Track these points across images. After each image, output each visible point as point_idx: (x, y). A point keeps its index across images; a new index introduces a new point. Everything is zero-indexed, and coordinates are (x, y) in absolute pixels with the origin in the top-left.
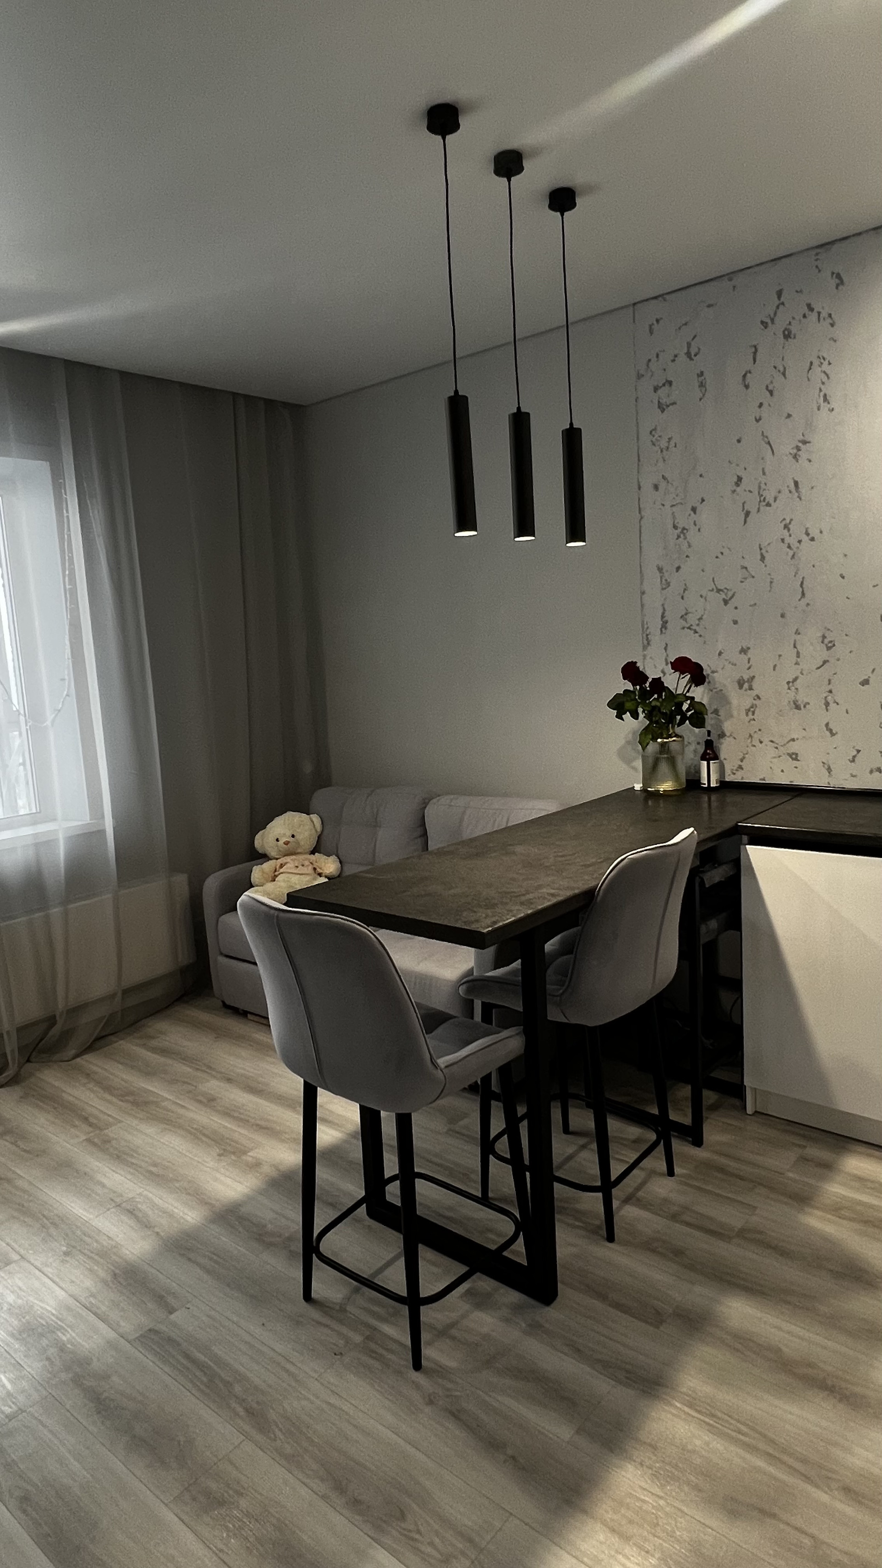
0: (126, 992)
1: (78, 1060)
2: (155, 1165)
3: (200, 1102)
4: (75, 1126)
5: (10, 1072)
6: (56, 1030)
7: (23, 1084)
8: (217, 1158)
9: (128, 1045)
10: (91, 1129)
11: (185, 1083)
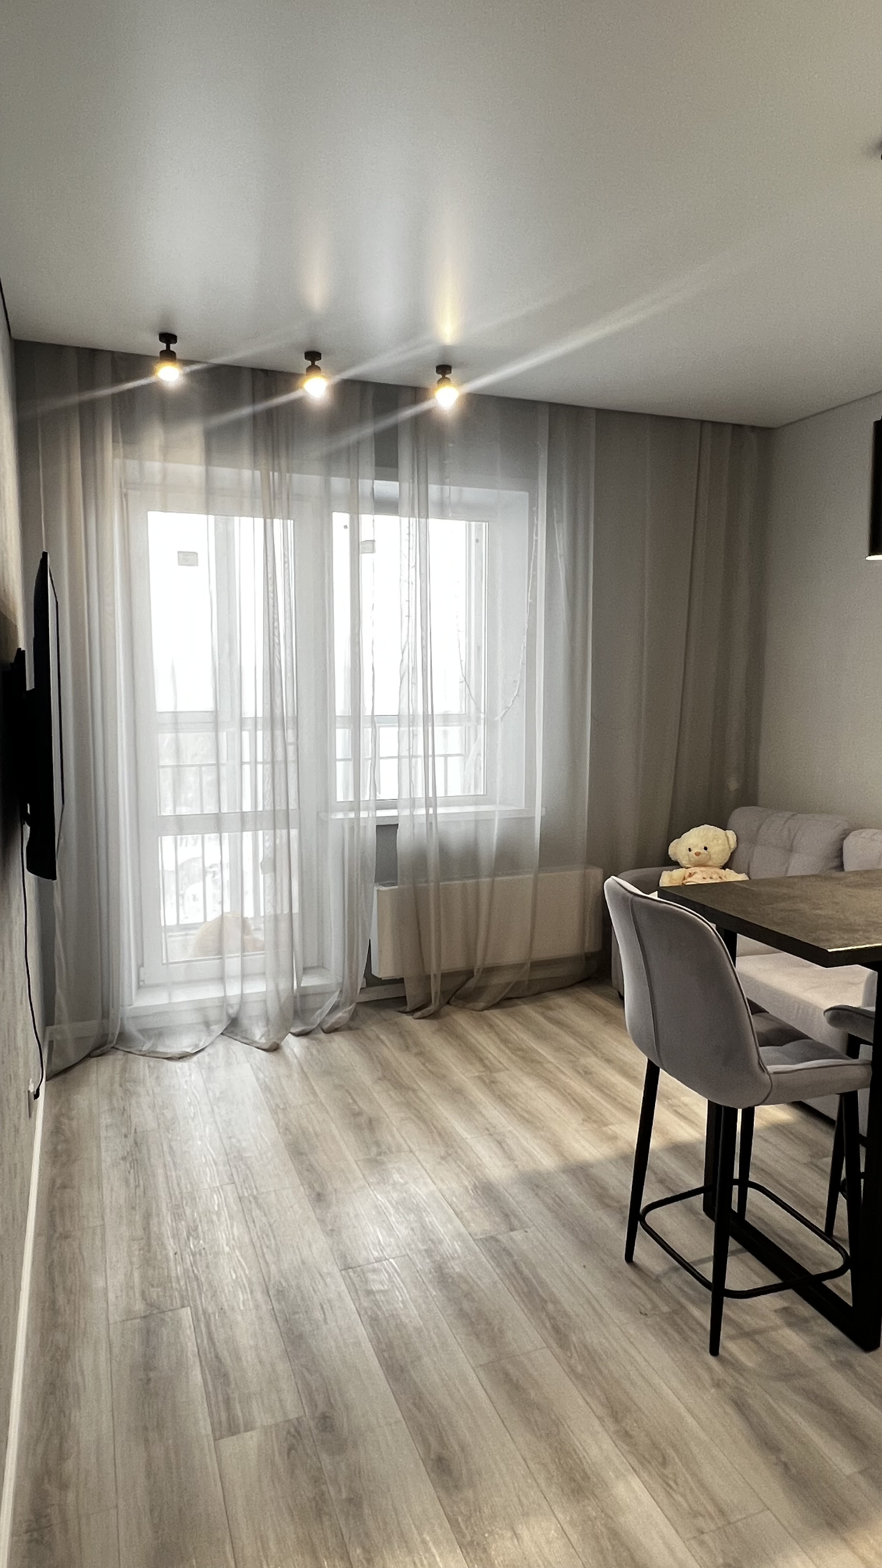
0: (537, 965)
1: (486, 1012)
2: (528, 1112)
3: (579, 1072)
4: (471, 1063)
5: (431, 1008)
6: (471, 983)
7: (440, 1020)
8: (581, 1122)
9: (529, 1010)
10: (484, 1069)
11: (570, 1053)
